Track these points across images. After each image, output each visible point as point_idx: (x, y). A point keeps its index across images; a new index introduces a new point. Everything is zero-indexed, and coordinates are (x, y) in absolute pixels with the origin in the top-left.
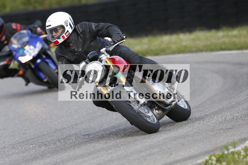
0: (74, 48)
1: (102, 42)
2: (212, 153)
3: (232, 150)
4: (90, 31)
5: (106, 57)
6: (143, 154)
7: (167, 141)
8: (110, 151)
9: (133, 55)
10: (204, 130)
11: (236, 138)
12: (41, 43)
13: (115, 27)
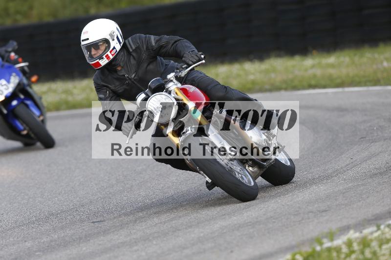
0: (122, 74)
1: (164, 64)
2: (296, 250)
3: (327, 244)
4: (147, 48)
5: (175, 87)
6: (187, 252)
7: (225, 231)
8: (135, 248)
9: (213, 85)
10: (284, 214)
11: (334, 226)
12: (18, 75)
13: (186, 42)
